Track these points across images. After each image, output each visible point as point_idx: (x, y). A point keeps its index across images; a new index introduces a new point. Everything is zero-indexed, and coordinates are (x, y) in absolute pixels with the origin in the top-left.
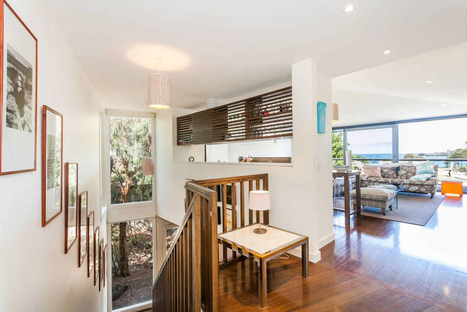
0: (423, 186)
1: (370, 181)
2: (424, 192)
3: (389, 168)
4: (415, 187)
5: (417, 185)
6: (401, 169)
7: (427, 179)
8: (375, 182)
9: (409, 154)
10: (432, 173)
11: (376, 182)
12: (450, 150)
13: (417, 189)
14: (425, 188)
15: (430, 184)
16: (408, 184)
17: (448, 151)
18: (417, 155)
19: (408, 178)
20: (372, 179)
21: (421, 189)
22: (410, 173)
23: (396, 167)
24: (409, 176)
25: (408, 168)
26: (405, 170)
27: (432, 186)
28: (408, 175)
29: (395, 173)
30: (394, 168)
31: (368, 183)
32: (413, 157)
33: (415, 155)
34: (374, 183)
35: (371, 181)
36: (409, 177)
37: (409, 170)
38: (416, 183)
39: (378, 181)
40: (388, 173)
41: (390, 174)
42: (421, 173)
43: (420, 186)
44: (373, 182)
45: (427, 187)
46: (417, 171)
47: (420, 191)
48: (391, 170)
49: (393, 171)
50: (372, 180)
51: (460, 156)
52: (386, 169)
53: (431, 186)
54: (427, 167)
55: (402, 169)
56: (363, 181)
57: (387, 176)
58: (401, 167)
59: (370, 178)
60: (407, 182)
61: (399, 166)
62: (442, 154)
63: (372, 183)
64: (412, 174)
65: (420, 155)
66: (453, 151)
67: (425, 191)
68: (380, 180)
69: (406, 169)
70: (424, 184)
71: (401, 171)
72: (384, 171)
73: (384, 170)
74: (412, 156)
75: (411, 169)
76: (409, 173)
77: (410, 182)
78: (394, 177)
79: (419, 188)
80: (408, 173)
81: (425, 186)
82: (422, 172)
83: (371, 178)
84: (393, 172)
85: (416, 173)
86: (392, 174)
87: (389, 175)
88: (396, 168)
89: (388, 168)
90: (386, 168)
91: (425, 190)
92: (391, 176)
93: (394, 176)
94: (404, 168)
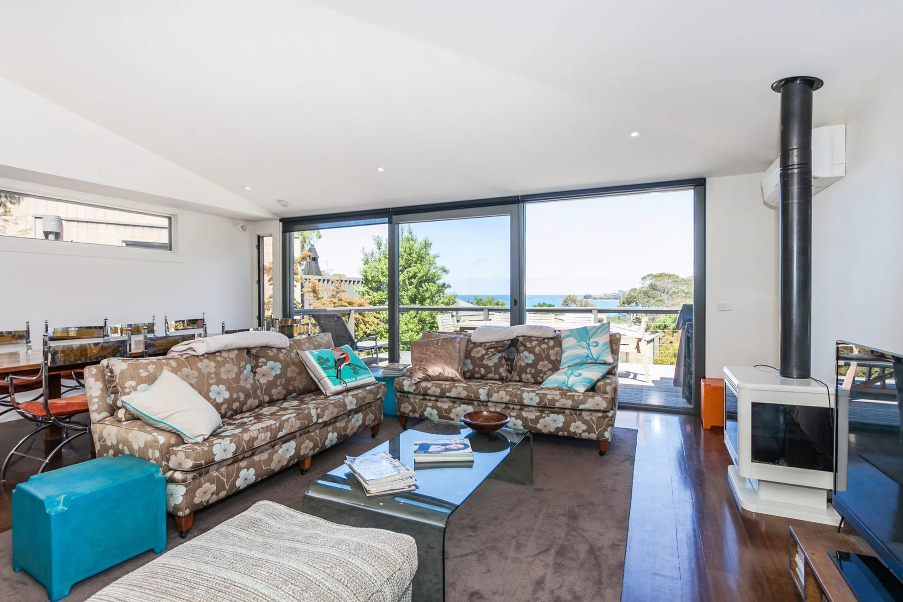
0: (578, 413)
1: (424, 395)
2: (580, 434)
3: (488, 344)
4: (556, 415)
5: (561, 410)
6: (522, 348)
7: (588, 385)
8: (440, 400)
9: (570, 296)
10: (605, 364)
11: (444, 399)
12: (623, 291)
13: (560, 425)
14: (585, 422)
15: (597, 408)
16: (534, 407)
17: (620, 292)
18: (581, 298)
19: (539, 379)
20: (429, 389)
21: (573, 424)
22: (546, 362)
23: (508, 340)
24: (541, 371)
25: (539, 345)
26: (531, 351)
27: (605, 414)
28: (539, 367)
29: (504, 361)
30: (501, 344)
31: (420, 400)
32: (575, 301)
33: (578, 298)
34: (437, 401)
35: (428, 395)
36: (541, 375)
37: (543, 350)
38: (557, 405)
39: (448, 394)
40: (485, 362)
41: (491, 364)
42: (575, 362)
43: (571, 414)
44: (434, 398)
45: (588, 418)
46: (564, 355)
47: (569, 432)
48: (493, 350)
49: (500, 355)
50: (429, 392)
51: (635, 299)
52: (479, 348)
53: (600, 415)
54: (592, 340)
55: (525, 346)
56: (405, 395)
57: (483, 371)
58: (521, 339)
59: (424, 384)
60: (531, 399)
61: (517, 337)
62: (613, 296)
63: (430, 400)
64: (550, 366)
65: (585, 297)
66: (625, 292)
67: (584, 431)
68: (454, 390)
69: (535, 347)
70: (581, 407)
71: (521, 354)
72: (473, 354)
73: (475, 350)
74: (575, 298)
75: (549, 348)
76: (543, 361)
77: (541, 400)
78: (500, 374)
79: (566, 420)
80: (541, 363)
81: (584, 413)
82: (578, 361)
83: (429, 385)
84: (500, 359)
85: (561, 360)
86: (497, 366)
87: (486, 367)
88: (509, 342)
89: (485, 343)
90: (481, 343)
91: (584, 427)
92: (492, 373)
93: (501, 370)
94: (528, 345)
